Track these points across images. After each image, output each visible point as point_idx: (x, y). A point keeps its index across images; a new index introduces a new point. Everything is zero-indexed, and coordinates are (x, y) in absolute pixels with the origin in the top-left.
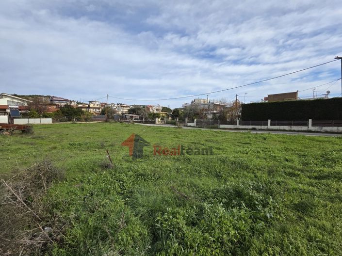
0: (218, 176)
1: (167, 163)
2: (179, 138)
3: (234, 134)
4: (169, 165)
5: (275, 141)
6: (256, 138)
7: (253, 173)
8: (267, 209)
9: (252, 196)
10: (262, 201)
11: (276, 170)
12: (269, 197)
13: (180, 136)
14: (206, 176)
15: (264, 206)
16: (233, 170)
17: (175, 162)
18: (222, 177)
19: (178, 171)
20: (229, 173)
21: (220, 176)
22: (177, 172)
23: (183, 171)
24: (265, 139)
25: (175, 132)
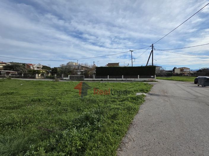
0: (78, 110)
1: (41, 108)
2: (55, 88)
3: (92, 83)
4: (43, 109)
5: (110, 86)
6: (102, 85)
7: (98, 104)
8: (99, 123)
9: (93, 117)
10: (98, 119)
11: (108, 101)
12: (101, 116)
13: (56, 87)
14: (71, 112)
15: (98, 121)
16: (88, 105)
17: (48, 106)
18: (81, 110)
19: (49, 112)
20: (85, 107)
21: (80, 110)
22: (49, 114)
23: (54, 112)
24: (106, 85)
25: (53, 84)
